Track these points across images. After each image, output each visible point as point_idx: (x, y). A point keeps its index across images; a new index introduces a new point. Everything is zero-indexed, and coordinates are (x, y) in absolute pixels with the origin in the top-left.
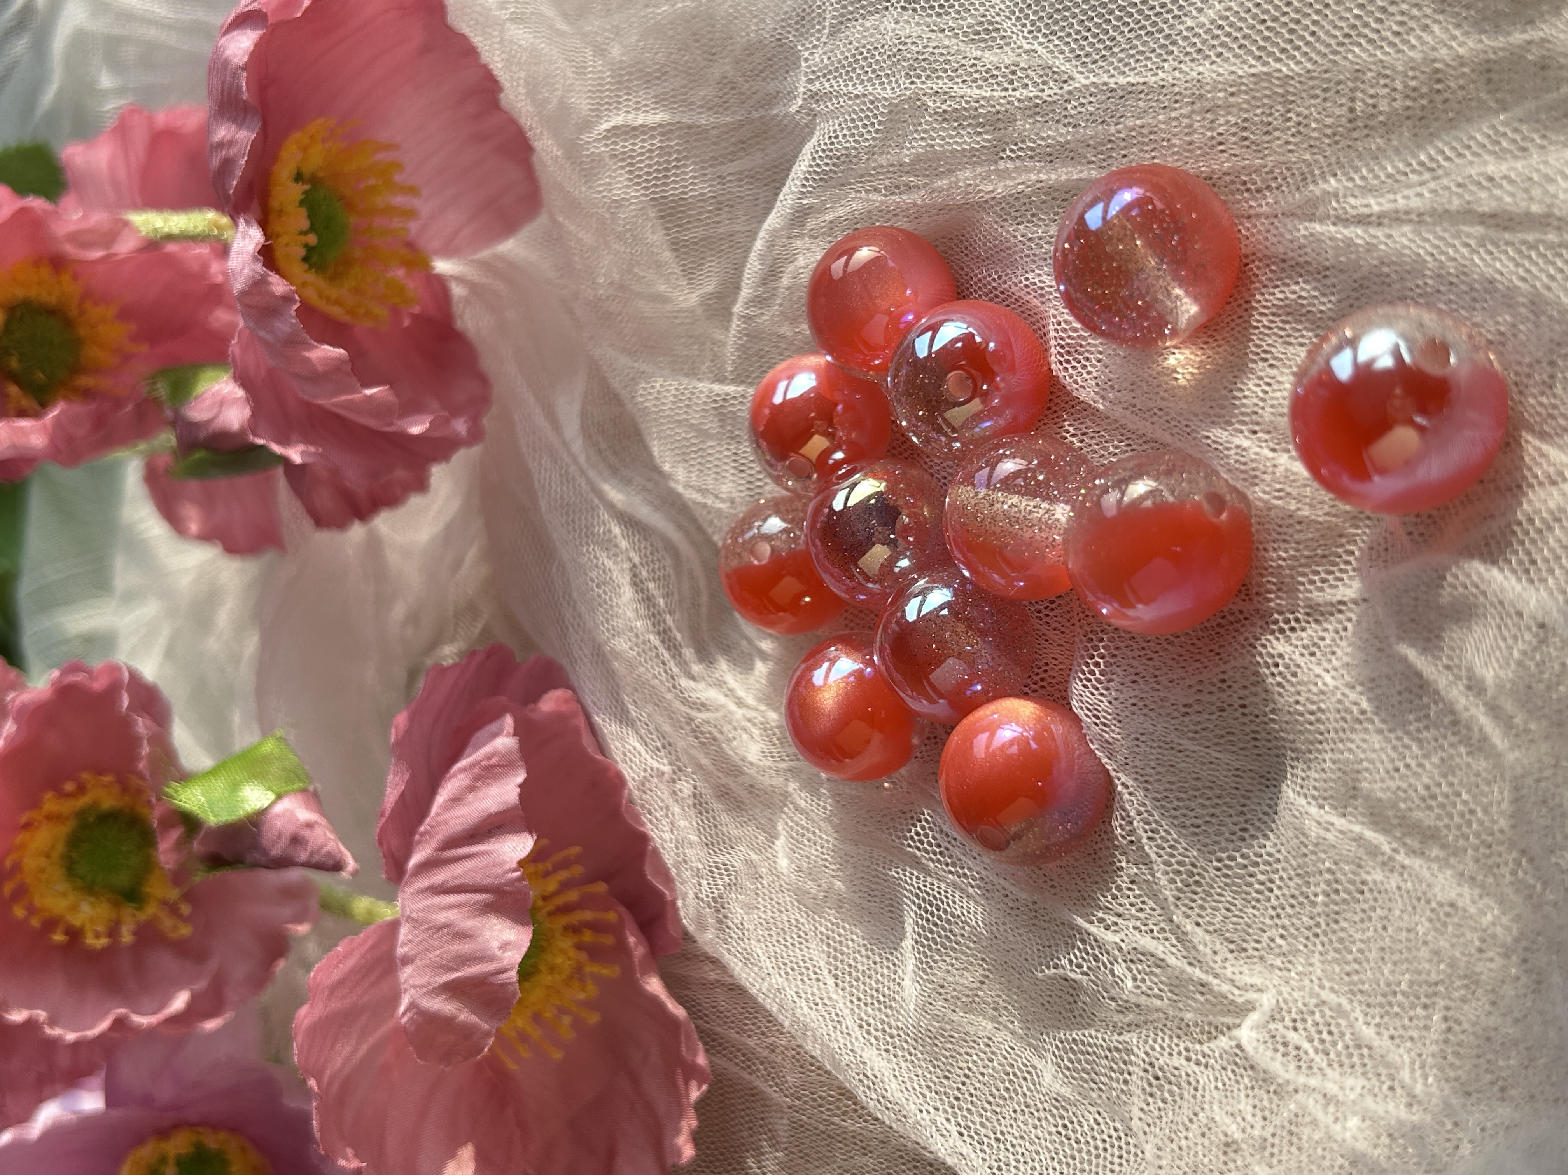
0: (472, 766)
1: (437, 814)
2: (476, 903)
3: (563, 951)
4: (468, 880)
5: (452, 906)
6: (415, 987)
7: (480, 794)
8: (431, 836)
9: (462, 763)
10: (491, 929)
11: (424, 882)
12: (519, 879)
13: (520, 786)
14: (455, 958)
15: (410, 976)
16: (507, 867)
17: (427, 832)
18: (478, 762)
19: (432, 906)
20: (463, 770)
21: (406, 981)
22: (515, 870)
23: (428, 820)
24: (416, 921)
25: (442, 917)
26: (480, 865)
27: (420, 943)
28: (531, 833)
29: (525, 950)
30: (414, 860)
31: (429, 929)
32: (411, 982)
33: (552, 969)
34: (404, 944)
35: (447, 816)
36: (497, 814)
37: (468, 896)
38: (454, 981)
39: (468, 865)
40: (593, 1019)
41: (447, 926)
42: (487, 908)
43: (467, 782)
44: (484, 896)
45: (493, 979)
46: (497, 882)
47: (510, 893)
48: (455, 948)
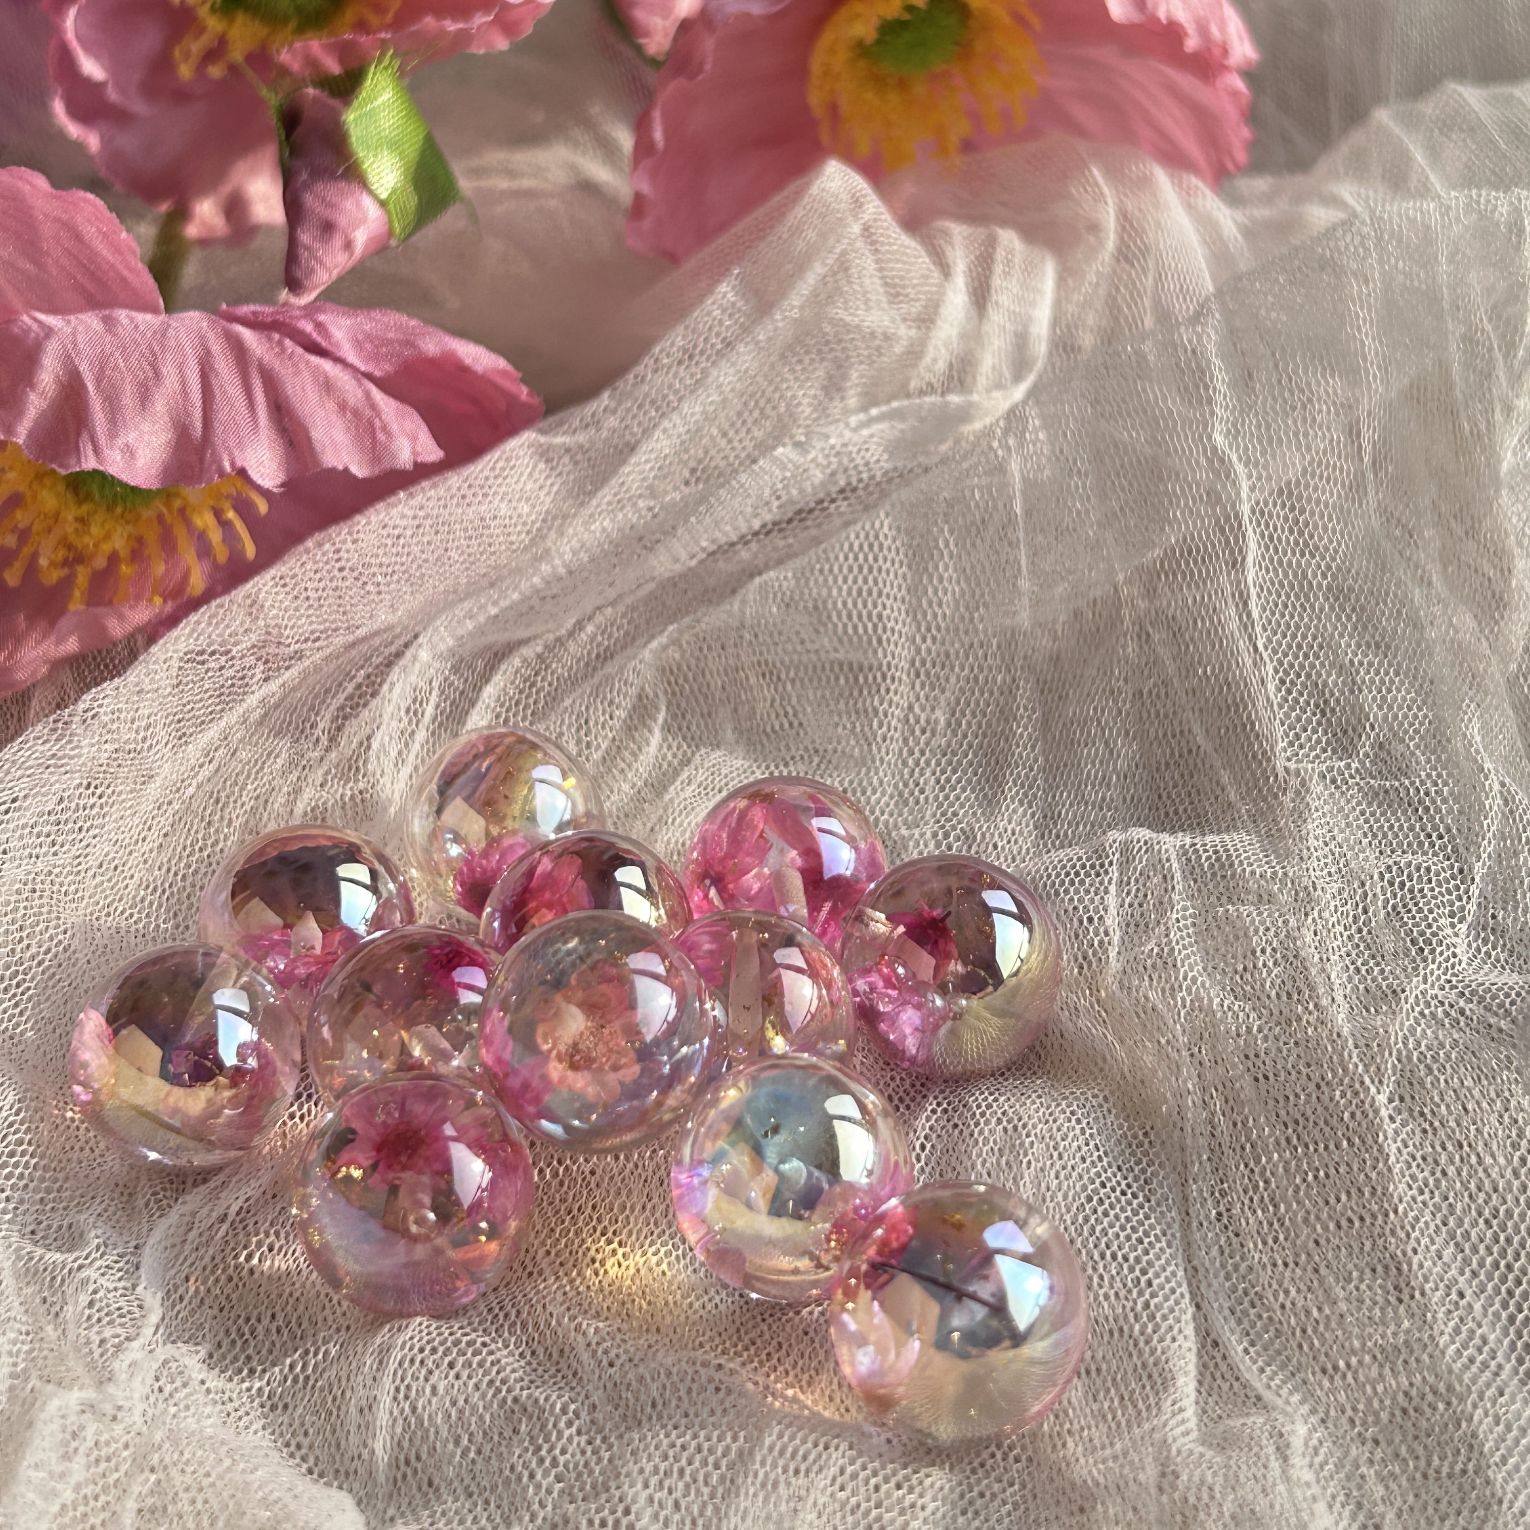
0: (373, 406)
1: (307, 362)
2: (188, 415)
4: (219, 404)
5: (184, 383)
6: (74, 334)
7: (334, 418)
8: (278, 355)
9: (378, 395)
10: (153, 434)
11: (216, 345)
12: (221, 469)
13: (346, 470)
14: (114, 386)
15: (88, 328)
16: (236, 453)
17: (283, 350)
18: (379, 415)
19: (184, 356)
20: (368, 395)
21: (82, 322)
22: (233, 464)
23: (300, 350)
24: (163, 336)
25: (169, 371)
26: (239, 419)
27: (133, 341)
28: (283, 485)
29: (124, 478)
30: (247, 334)
31: (153, 352)
32: (81, 329)
34: (132, 320)
35: (306, 374)
36: (309, 439)
37: (199, 404)
39: (240, 402)
41: (157, 374)
42: (182, 431)
43: (352, 401)
44: (198, 425)
45: (85, 437)
46: (218, 441)
47: (201, 460)
48: (128, 386)
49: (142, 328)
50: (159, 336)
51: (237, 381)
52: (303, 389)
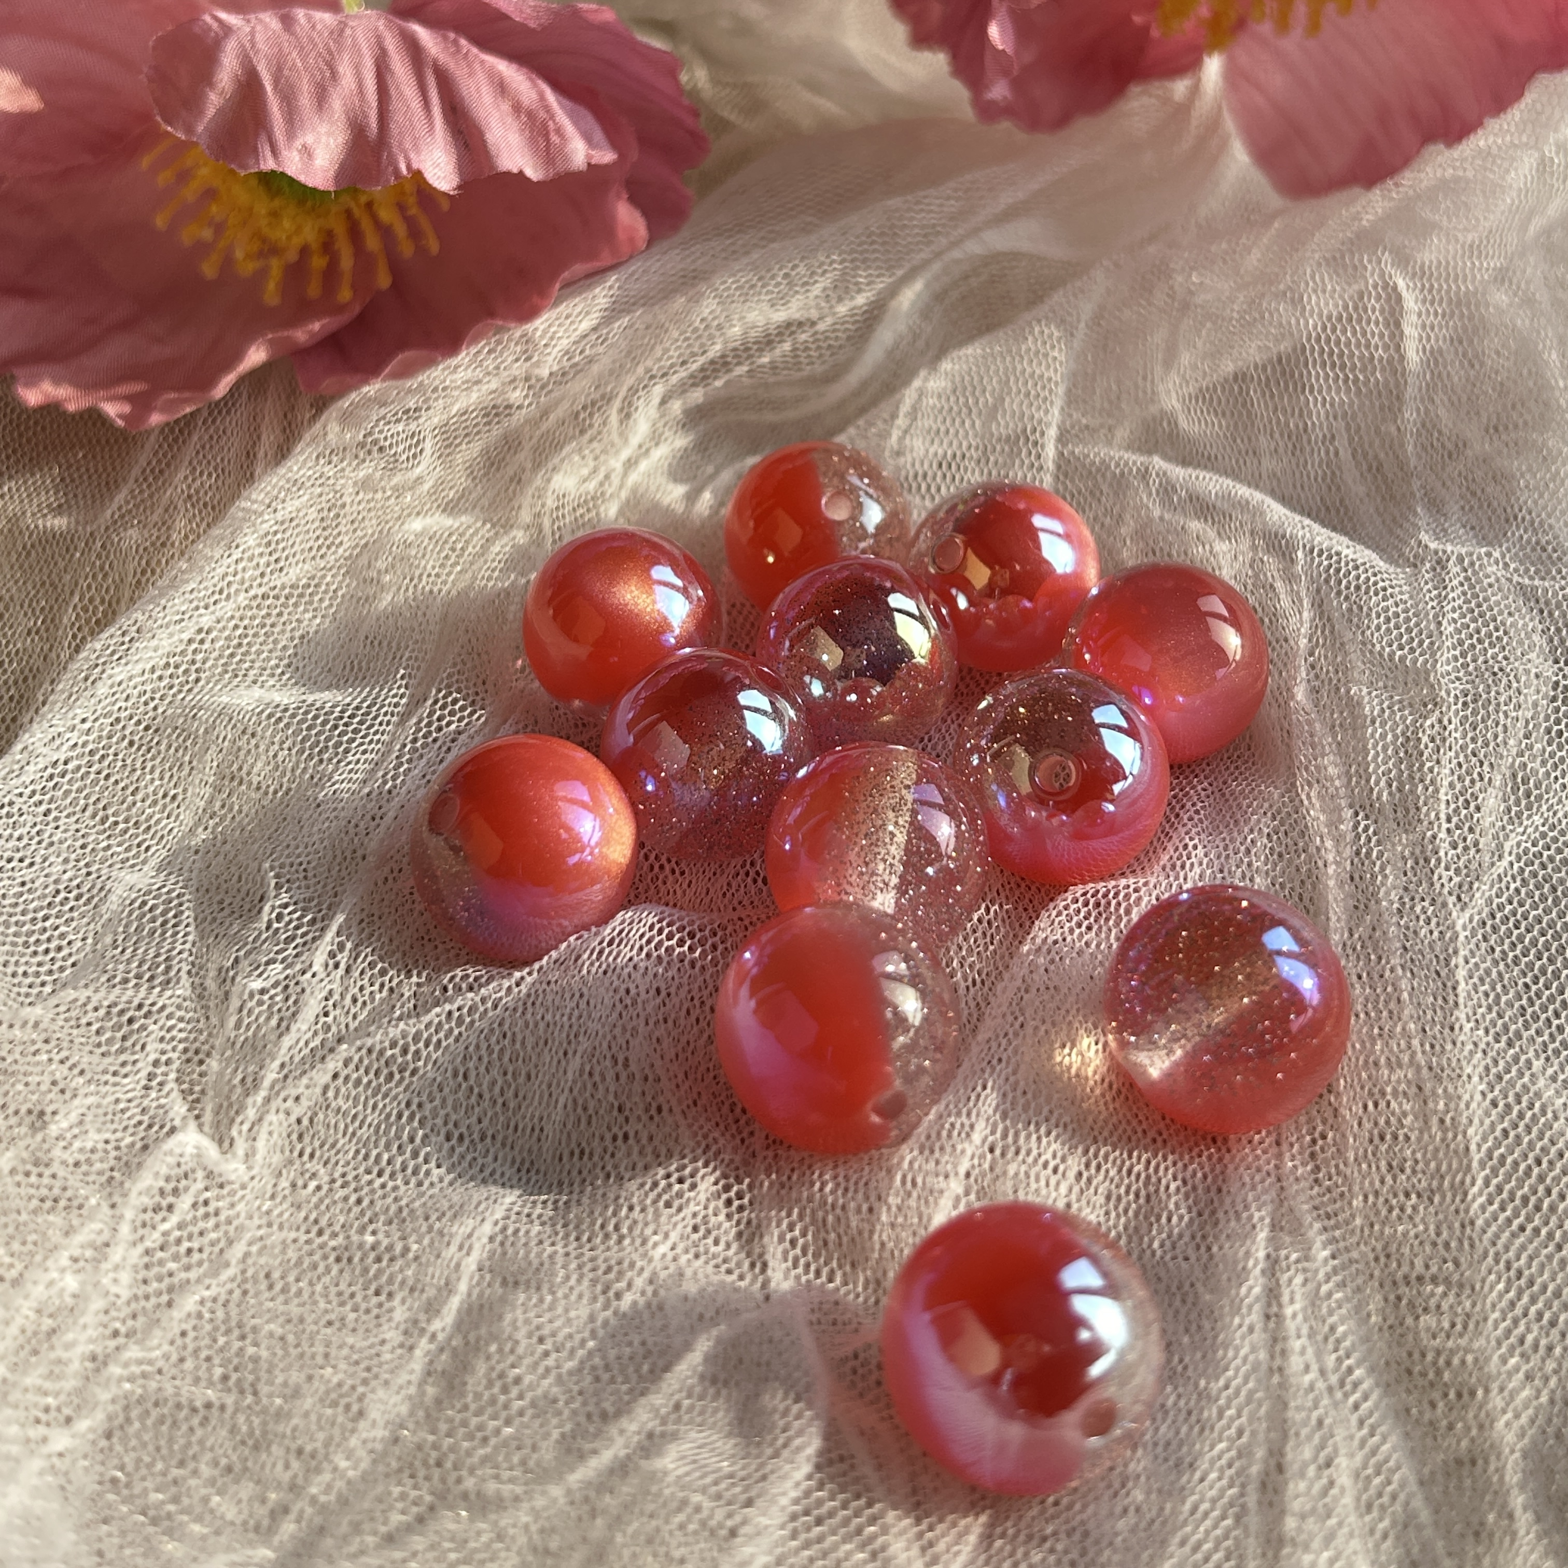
0: (547, 109)
1: (482, 62)
2: (365, 115)
3: (298, 230)
4: (395, 105)
5: (360, 83)
6: (252, 33)
7: (509, 120)
8: (453, 55)
9: (551, 97)
10: (329, 134)
11: (392, 44)
12: (397, 172)
13: (521, 173)
14: (291, 86)
15: (266, 27)
16: (412, 155)
17: (458, 49)
18: (552, 117)
19: (360, 55)
20: (542, 97)
21: (260, 21)
22: (409, 167)
23: (475, 50)
24: (340, 35)
25: (345, 69)
26: (415, 120)
27: (311, 40)
28: (459, 187)
29: (302, 178)
30: (421, 32)
31: (330, 53)
32: (259, 28)
33: (274, 215)
34: (309, 18)
35: (481, 76)
36: (483, 143)
37: (374, 104)
39: (415, 104)
40: (209, 269)
41: (334, 75)
42: (357, 130)
43: (526, 102)
44: (374, 126)
45: (263, 138)
46: (394, 143)
47: (378, 161)
48: (305, 87)
49: (319, 26)
50: (335, 35)
51: (413, 82)
52: (478, 90)
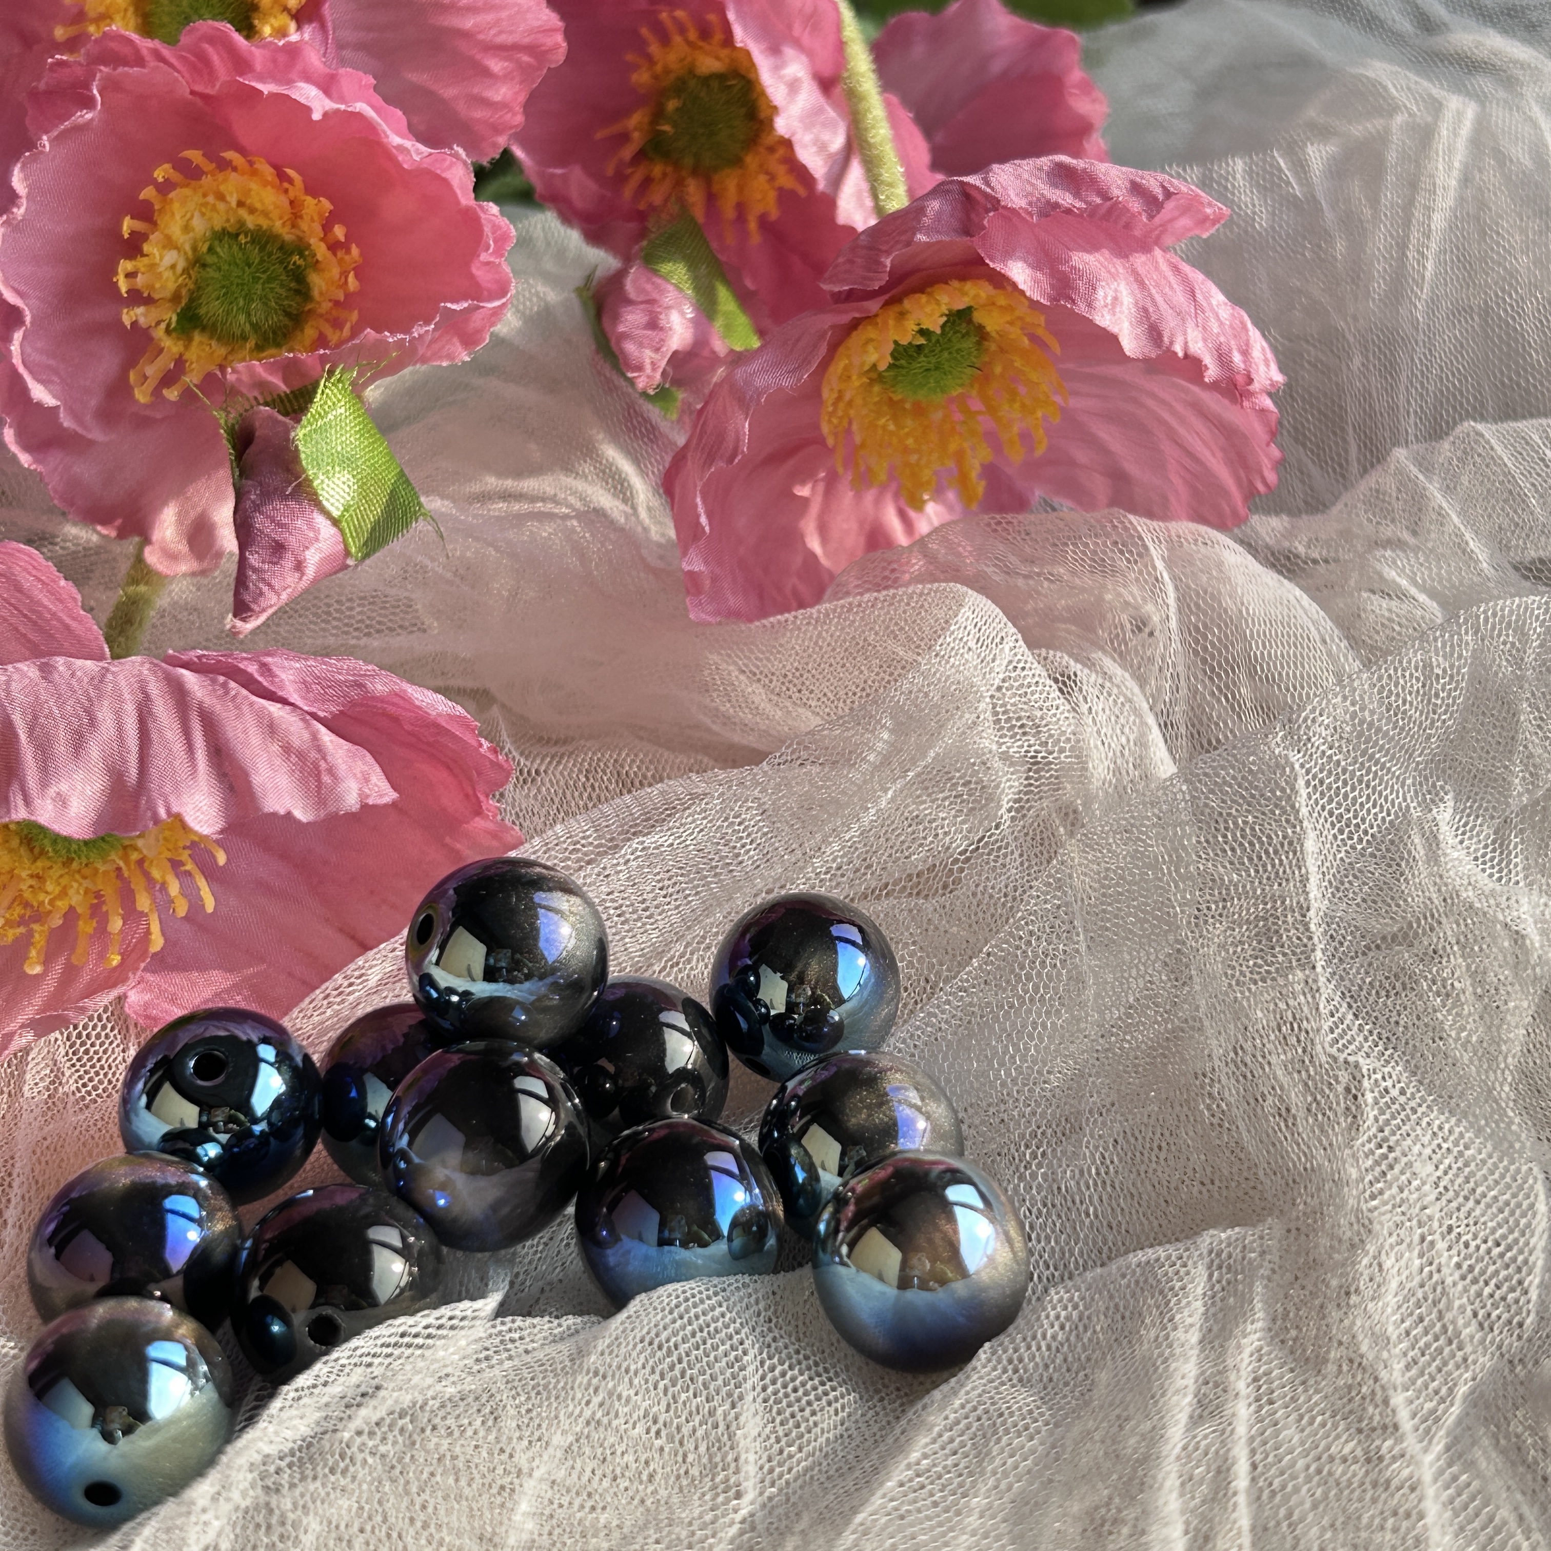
0: (320, 749)
1: (252, 704)
2: (124, 761)
3: (63, 892)
4: (156, 747)
5: (120, 729)
7: (278, 761)
8: (221, 698)
9: (327, 737)
10: (87, 782)
11: (155, 688)
12: (156, 820)
13: (289, 815)
14: (48, 733)
15: (24, 675)
16: (172, 799)
17: (227, 693)
18: (324, 758)
19: (122, 701)
20: (315, 737)
21: (18, 670)
22: (169, 811)
23: (245, 692)
24: (101, 681)
25: (105, 715)
26: (177, 763)
27: (69, 685)
28: (223, 830)
29: (57, 828)
30: (190, 679)
31: (90, 700)
32: (16, 677)
33: (37, 877)
34: (69, 666)
35: (250, 720)
36: (248, 784)
37: (135, 750)
38: (16, 736)
39: (178, 747)
41: (93, 722)
42: (116, 776)
43: (296, 742)
44: (133, 772)
45: (15, 787)
46: (154, 788)
47: (136, 807)
48: (62, 734)
49: (79, 673)
50: (96, 682)
51: (176, 726)
52: (245, 732)
